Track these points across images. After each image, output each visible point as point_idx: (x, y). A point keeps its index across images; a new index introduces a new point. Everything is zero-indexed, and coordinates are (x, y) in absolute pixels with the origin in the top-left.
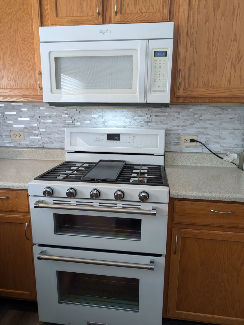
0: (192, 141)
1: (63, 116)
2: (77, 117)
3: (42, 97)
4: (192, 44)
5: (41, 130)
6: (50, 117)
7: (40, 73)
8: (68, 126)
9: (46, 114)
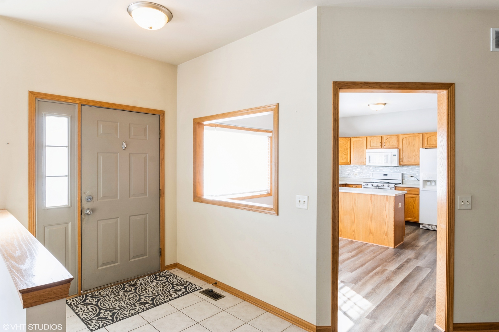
0: (411, 176)
1: (371, 169)
2: (374, 169)
3: (365, 164)
4: (404, 152)
5: (363, 173)
6: (366, 169)
7: (365, 159)
8: (372, 171)
9: (365, 168)
